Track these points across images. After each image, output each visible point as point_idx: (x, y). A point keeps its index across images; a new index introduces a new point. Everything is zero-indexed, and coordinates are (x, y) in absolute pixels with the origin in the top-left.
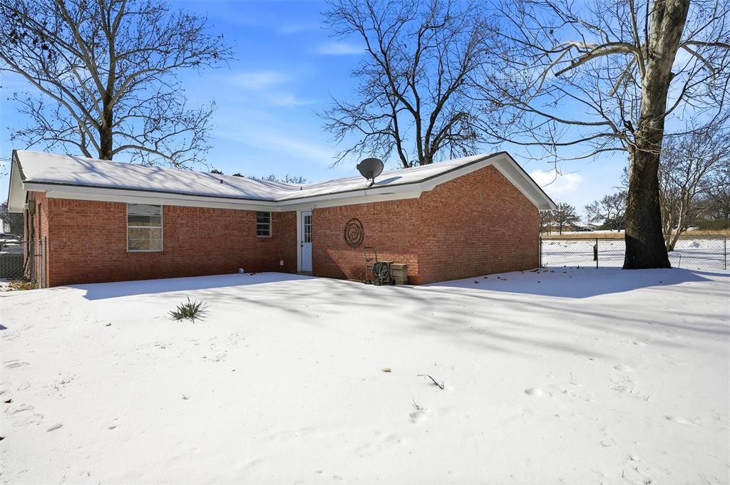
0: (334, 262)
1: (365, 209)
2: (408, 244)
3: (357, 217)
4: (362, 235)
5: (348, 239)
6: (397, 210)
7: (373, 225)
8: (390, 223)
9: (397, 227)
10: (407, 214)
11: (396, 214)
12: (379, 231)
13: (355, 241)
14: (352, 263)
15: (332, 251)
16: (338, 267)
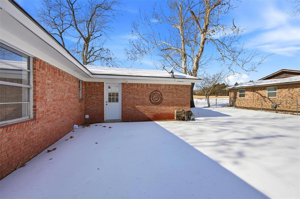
0: (141, 113)
1: (164, 87)
2: (186, 103)
3: (158, 90)
4: (162, 99)
5: (152, 101)
6: (181, 89)
7: (168, 94)
8: (177, 94)
9: (181, 96)
10: (186, 91)
11: (180, 90)
12: (172, 97)
13: (157, 102)
14: (154, 112)
15: (140, 107)
16: (144, 115)
